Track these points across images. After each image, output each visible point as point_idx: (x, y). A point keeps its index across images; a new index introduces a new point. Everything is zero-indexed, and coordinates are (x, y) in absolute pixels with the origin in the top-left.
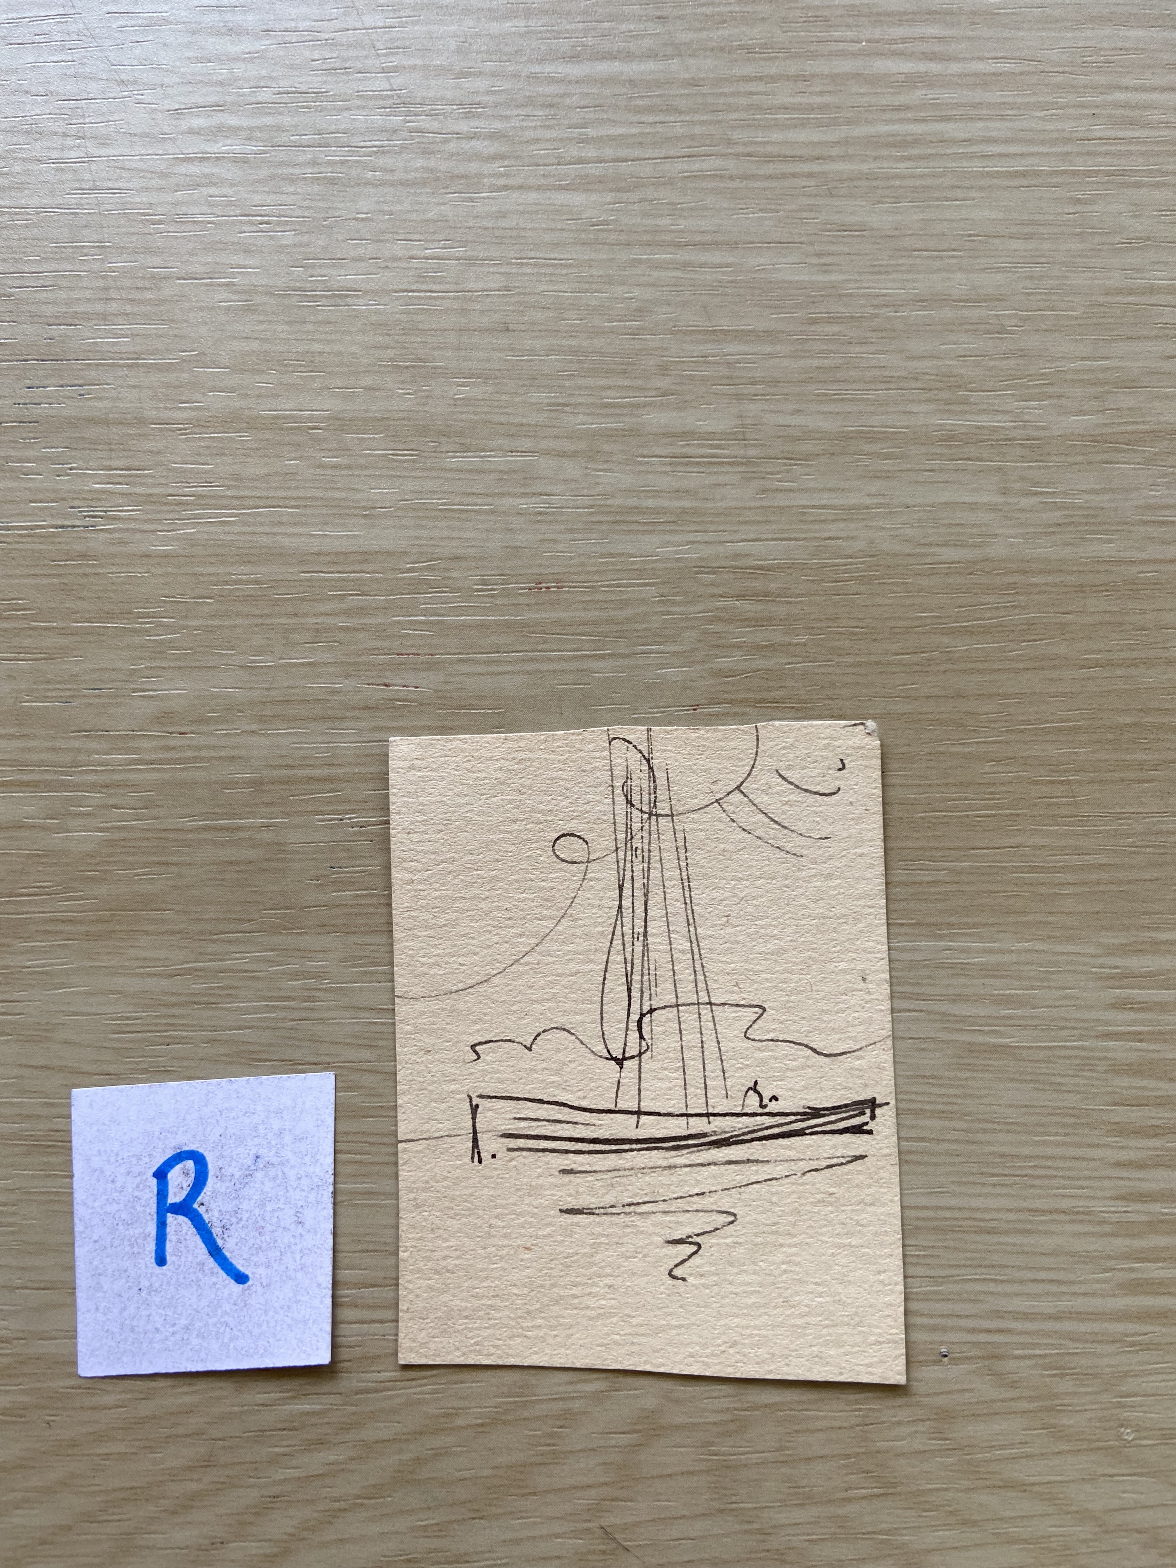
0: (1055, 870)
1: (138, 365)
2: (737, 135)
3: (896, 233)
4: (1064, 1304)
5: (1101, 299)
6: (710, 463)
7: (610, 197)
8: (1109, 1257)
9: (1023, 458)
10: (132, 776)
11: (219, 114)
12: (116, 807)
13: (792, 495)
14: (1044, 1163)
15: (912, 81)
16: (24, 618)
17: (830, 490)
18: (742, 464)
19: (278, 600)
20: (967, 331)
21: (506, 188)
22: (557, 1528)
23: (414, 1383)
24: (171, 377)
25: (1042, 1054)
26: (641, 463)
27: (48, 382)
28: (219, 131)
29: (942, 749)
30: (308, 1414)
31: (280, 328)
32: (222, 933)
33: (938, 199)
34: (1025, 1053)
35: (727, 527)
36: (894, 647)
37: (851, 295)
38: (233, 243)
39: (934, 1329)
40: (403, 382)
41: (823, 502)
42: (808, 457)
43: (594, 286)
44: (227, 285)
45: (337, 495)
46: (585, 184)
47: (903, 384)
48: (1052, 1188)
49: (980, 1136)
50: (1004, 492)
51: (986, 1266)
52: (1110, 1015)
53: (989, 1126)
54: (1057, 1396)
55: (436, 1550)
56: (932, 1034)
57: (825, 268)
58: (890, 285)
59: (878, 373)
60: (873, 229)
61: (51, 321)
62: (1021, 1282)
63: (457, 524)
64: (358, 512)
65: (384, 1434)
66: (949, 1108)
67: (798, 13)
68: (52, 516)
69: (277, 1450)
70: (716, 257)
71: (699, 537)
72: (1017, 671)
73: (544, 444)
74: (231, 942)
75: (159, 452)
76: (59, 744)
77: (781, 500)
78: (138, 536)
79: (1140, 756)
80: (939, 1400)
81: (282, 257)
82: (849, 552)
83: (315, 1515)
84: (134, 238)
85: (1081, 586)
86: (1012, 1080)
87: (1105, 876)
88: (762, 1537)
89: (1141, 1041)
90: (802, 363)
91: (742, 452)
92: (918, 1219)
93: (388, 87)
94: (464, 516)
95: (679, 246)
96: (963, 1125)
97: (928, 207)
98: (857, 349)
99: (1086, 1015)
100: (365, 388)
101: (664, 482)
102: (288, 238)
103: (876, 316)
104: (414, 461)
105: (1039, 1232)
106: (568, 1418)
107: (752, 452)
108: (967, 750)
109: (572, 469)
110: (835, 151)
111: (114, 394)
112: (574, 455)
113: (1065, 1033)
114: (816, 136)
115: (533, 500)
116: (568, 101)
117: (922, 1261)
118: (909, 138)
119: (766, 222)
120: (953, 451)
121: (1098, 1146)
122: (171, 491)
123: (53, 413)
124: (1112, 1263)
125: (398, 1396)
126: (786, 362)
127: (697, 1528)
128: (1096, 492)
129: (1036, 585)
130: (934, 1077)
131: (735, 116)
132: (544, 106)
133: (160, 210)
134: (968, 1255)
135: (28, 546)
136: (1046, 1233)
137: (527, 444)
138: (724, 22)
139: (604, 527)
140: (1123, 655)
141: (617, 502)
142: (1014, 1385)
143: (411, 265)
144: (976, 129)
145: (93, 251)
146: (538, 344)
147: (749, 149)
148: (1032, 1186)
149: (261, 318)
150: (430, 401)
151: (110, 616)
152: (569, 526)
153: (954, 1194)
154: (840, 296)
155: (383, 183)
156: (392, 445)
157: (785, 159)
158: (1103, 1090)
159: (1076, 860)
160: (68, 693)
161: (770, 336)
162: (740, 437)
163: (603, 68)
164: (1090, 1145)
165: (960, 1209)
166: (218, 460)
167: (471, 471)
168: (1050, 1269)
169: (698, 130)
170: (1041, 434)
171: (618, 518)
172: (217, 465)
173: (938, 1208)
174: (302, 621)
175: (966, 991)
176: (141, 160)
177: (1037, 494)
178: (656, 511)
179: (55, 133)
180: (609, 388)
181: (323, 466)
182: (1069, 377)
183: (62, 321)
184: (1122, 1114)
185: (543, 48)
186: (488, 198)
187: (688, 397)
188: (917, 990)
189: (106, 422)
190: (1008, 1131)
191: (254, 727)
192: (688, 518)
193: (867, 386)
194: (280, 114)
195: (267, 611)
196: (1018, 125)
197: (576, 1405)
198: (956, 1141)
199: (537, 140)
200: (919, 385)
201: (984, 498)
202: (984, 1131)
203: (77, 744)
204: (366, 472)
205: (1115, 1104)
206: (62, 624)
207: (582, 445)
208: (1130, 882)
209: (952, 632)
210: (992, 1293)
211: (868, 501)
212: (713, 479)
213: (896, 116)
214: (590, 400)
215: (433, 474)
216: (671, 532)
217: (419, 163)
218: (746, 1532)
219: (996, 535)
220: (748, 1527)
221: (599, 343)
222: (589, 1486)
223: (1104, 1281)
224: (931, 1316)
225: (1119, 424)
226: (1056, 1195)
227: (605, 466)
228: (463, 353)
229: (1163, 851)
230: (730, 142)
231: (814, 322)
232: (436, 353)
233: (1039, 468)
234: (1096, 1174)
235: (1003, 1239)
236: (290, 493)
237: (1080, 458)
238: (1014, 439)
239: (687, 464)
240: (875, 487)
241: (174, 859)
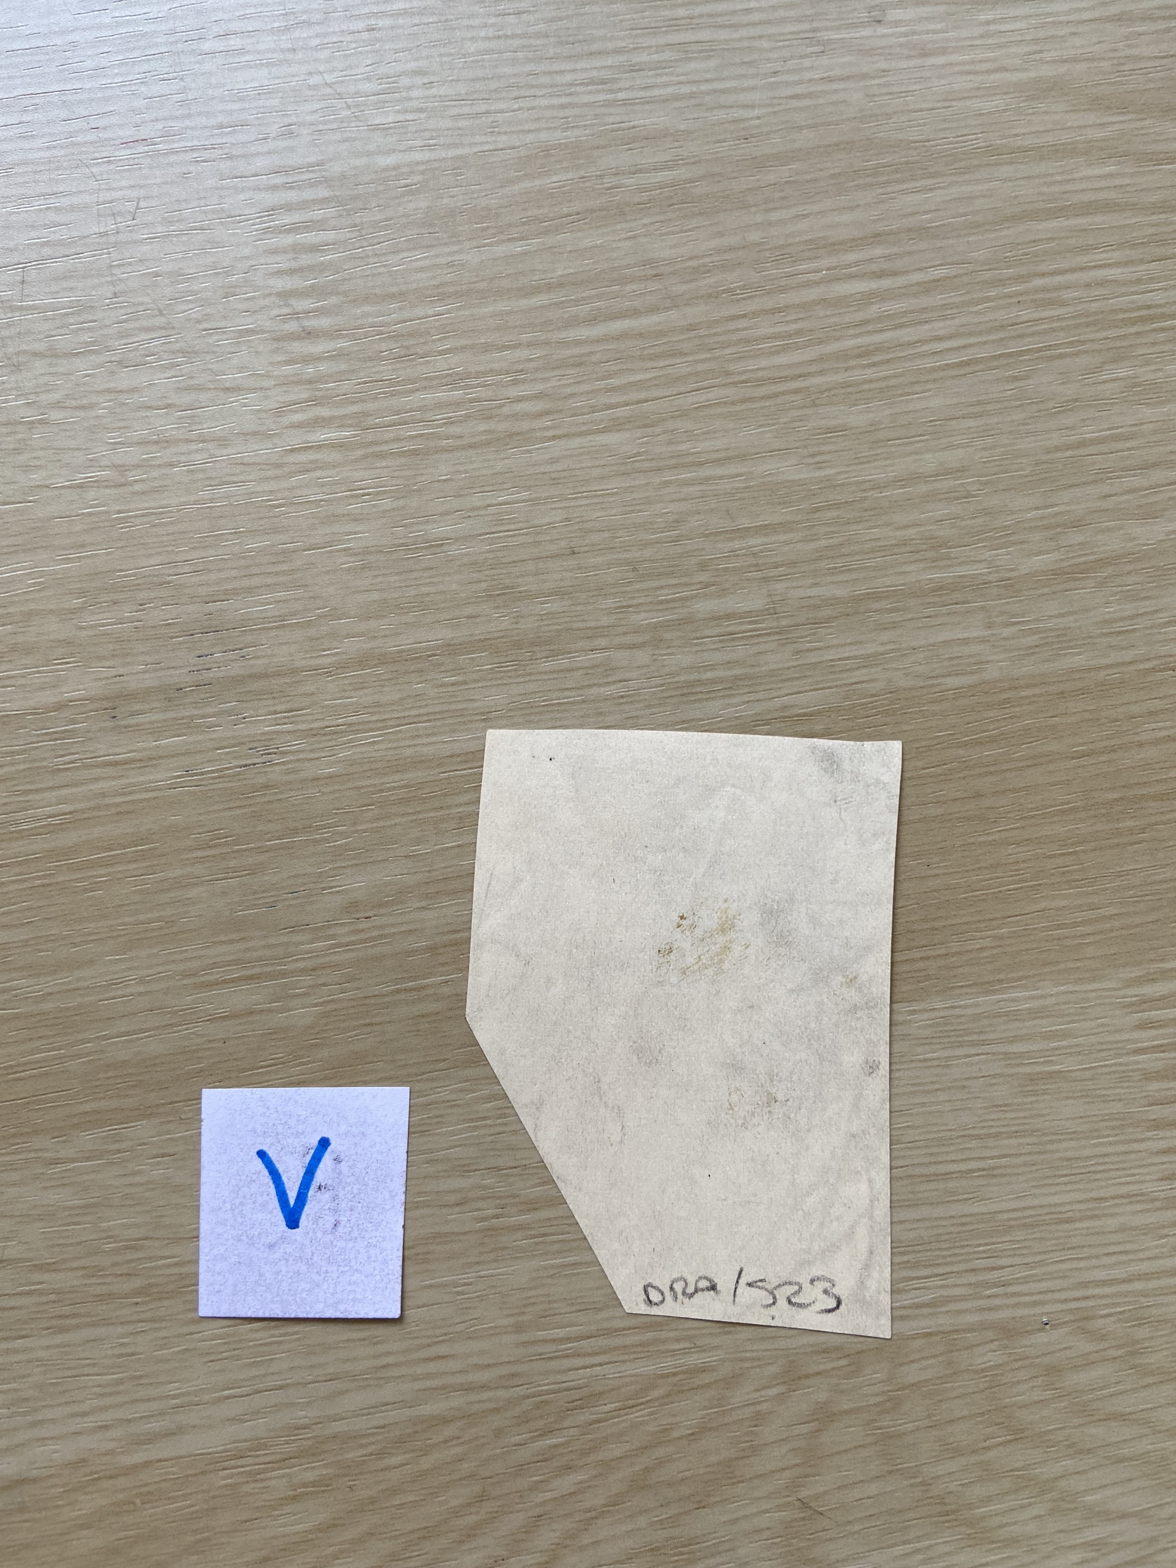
0: (1076, 925)
1: (284, 626)
2: (732, 367)
3: (873, 428)
4: (1134, 1269)
5: (1045, 457)
6: (751, 636)
7: (639, 433)
8: (1164, 1227)
9: (1000, 597)
10: (333, 958)
11: (314, 408)
12: (324, 985)
13: (821, 652)
14: (1101, 1160)
15: (868, 298)
16: (227, 844)
17: (850, 644)
18: (777, 633)
19: (426, 798)
20: (940, 500)
21: (554, 438)
22: (765, 1505)
23: (634, 1409)
24: (312, 632)
25: (1088, 1074)
26: (696, 644)
27: (213, 650)
28: (318, 423)
29: (972, 840)
30: (555, 1446)
31: (392, 579)
32: (424, 1073)
33: (901, 395)
34: (1073, 1074)
35: (773, 686)
36: (920, 764)
37: (843, 484)
38: (343, 515)
39: (1035, 1304)
40: (497, 607)
41: (846, 655)
42: (828, 620)
43: (637, 508)
44: (345, 550)
45: (460, 706)
46: (617, 425)
47: (896, 550)
48: (1111, 1179)
49: (1049, 1147)
50: (989, 626)
51: (1069, 1249)
52: (1135, 1035)
53: (1054, 1137)
54: (1138, 1342)
55: (671, 1538)
56: (999, 1071)
57: (819, 466)
58: (873, 472)
59: (873, 544)
60: (852, 428)
61: (208, 599)
62: (1097, 1257)
63: (559, 715)
64: (478, 717)
65: (618, 1453)
66: (1021, 1127)
67: (767, 254)
68: (235, 758)
69: (535, 1478)
70: (732, 469)
71: (752, 697)
72: (1021, 769)
73: (617, 640)
74: (432, 1080)
75: (313, 694)
76: (272, 941)
77: (813, 658)
78: (307, 764)
79: (1130, 823)
80: (1046, 1360)
81: (384, 521)
82: (873, 692)
83: (573, 1525)
84: (262, 522)
85: (1062, 693)
86: (1068, 1098)
87: (1117, 924)
88: (925, 1488)
89: (1164, 1051)
90: (813, 545)
91: (775, 624)
92: (1010, 1219)
93: (446, 367)
94: (563, 708)
95: (700, 464)
96: (1034, 1140)
97: (894, 403)
98: (855, 527)
99: (1118, 1037)
100: (468, 617)
101: (717, 657)
102: (386, 503)
103: (866, 498)
104: (515, 670)
105: (1105, 1215)
106: (759, 1419)
107: (784, 622)
108: (991, 838)
109: (642, 657)
110: (813, 368)
111: (269, 652)
112: (643, 645)
113: (1103, 1054)
114: (795, 357)
115: (614, 687)
116: (594, 359)
117: (1018, 1252)
118: (871, 348)
119: (767, 436)
120: (944, 598)
121: (1143, 1140)
122: (327, 723)
123: (221, 675)
124: (1166, 1231)
125: (623, 1421)
126: (799, 546)
127: (873, 1489)
128: (1062, 615)
129: (1026, 697)
130: (1006, 1105)
131: (728, 351)
132: (574, 365)
133: (279, 495)
134: (1053, 1242)
135: (220, 786)
136: (1112, 1215)
137: (603, 642)
138: (709, 271)
139: (675, 700)
140: (1105, 743)
141: (683, 678)
142: (1103, 1338)
143: (489, 512)
144: (925, 330)
145: (230, 537)
146: (599, 560)
147: (744, 377)
148: (1095, 1180)
149: (376, 573)
150: (522, 620)
151: (295, 832)
152: (647, 703)
153: (1035, 1196)
154: (835, 486)
155: (457, 448)
156: (496, 660)
157: (773, 380)
158: (1139, 1095)
159: (1091, 914)
160: (273, 899)
161: (785, 527)
162: (772, 611)
163: (618, 326)
164: (1136, 1141)
165: (1041, 1206)
166: (361, 693)
167: (562, 671)
168: (1119, 1243)
169: (700, 367)
170: (1014, 574)
171: (685, 691)
172: (360, 697)
173: (1025, 1208)
174: (448, 812)
175: (1020, 1033)
176: (256, 455)
177: (1015, 623)
178: (713, 681)
179: (180, 440)
180: (662, 587)
181: (444, 685)
182: (1026, 525)
183: (216, 598)
184: (1157, 1112)
185: (566, 316)
186: (541, 448)
187: (727, 586)
188: (982, 1037)
189: (265, 676)
190: (1071, 1139)
191: (423, 904)
192: (741, 683)
193: (867, 556)
194: (364, 401)
195: (418, 809)
196: (957, 322)
197: (764, 1407)
198: (1030, 1153)
199: (573, 395)
200: (908, 549)
201: (975, 634)
202: (1052, 1142)
203: (285, 939)
204: (480, 685)
205: (1150, 1105)
206: (259, 844)
207: (647, 637)
208: (1136, 926)
209: (965, 745)
210: (1077, 1269)
211: (882, 649)
212: (756, 649)
213: (858, 331)
214: (649, 599)
215: (533, 677)
216: (729, 696)
217: (482, 427)
218: (912, 1485)
219: (988, 662)
220: (913, 1481)
221: (647, 553)
222: (784, 1469)
223: (1163, 1246)
224: (1031, 1294)
225: (1073, 557)
226: (1114, 1185)
227: (669, 651)
228: (541, 577)
229: (1158, 897)
230: (727, 374)
231: (817, 510)
232: (520, 580)
233: (1014, 602)
234: (1145, 1163)
235: (1078, 1225)
236: (421, 711)
237: (1046, 590)
238: (991, 582)
239: (733, 640)
240: (885, 636)
241: (378, 1020)
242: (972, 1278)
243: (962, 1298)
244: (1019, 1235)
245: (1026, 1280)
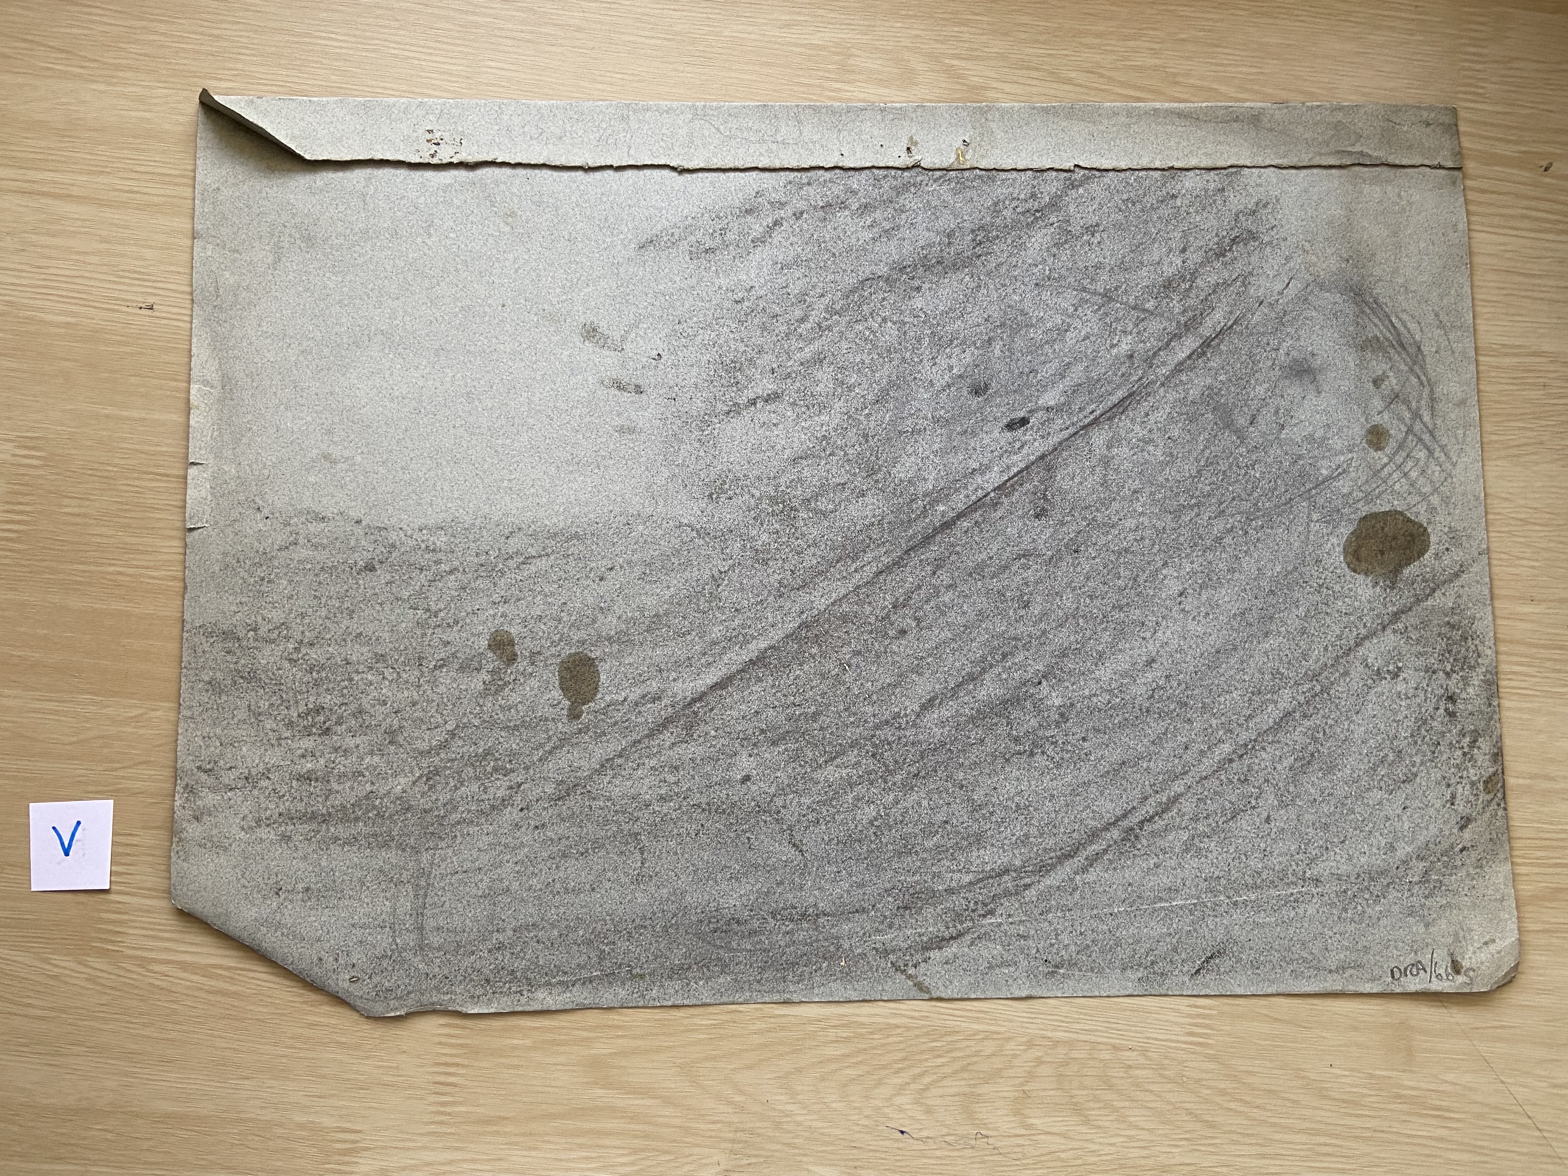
242: (1107, 1025)
243: (1101, 1031)
244: (1128, 1013)
245: (1126, 1031)
